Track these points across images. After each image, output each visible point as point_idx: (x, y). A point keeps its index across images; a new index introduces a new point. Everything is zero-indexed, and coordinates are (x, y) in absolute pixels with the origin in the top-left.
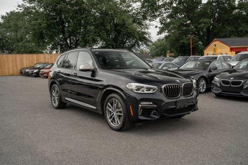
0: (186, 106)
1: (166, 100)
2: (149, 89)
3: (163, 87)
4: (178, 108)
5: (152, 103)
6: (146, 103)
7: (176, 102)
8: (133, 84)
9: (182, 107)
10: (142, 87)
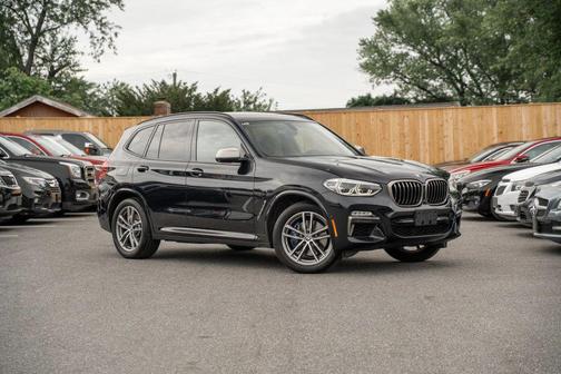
0: (434, 223)
1: (397, 209)
2: (365, 190)
3: (390, 185)
4: (418, 224)
5: (370, 214)
6: (362, 213)
7: (415, 212)
8: (336, 180)
9: (426, 223)
10: (354, 185)
